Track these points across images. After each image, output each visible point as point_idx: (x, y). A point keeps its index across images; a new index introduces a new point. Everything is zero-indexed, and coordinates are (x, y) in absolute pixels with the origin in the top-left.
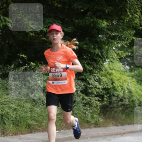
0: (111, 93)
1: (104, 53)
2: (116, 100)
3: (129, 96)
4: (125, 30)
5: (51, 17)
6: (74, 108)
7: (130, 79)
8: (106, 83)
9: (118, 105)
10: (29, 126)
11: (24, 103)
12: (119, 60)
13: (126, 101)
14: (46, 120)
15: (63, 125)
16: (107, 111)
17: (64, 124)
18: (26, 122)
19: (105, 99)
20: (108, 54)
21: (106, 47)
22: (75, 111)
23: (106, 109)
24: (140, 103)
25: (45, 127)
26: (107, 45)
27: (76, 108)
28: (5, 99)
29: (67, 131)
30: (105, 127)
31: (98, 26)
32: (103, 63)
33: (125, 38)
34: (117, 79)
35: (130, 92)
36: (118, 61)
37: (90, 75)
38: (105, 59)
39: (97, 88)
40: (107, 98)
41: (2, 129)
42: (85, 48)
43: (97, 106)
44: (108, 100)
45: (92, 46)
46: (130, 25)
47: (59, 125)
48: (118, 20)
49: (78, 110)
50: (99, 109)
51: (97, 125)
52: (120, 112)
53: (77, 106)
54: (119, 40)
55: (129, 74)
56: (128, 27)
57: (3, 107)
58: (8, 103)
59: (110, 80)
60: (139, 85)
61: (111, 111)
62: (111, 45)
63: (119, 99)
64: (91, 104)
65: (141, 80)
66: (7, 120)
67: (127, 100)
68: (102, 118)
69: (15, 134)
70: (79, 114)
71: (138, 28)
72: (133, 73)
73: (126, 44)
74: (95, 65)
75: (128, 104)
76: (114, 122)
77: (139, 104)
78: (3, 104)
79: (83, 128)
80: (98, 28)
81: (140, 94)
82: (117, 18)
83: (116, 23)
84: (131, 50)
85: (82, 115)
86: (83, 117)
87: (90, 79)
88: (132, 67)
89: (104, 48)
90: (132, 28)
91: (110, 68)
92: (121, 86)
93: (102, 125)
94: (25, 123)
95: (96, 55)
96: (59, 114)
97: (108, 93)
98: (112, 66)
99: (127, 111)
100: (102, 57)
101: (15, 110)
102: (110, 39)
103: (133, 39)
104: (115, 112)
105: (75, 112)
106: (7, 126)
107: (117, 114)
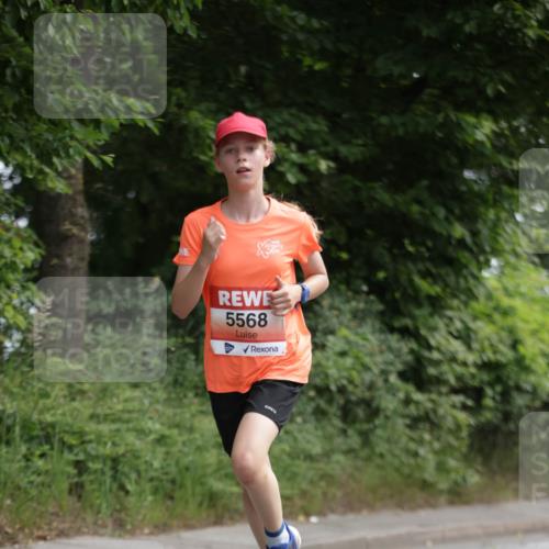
0: (509, 379)
1: (482, 236)
2: (528, 407)
5: (289, 106)
6: (373, 433)
8: (492, 345)
10: (212, 498)
11: (193, 416)
12: (536, 260)
15: (333, 497)
16: (494, 446)
17: (339, 493)
18: (202, 484)
19: (488, 402)
20: (499, 238)
21: (491, 214)
22: (378, 445)
23: (491, 439)
26: (492, 207)
27: (380, 436)
28: (126, 401)
29: (351, 517)
30: (489, 502)
31: (459, 136)
32: (480, 269)
34: (530, 330)
36: (535, 264)
37: (431, 315)
38: (488, 256)
39: (458, 364)
40: (494, 399)
41: (117, 511)
42: (417, 217)
43: (458, 427)
44: (500, 407)
45: (441, 213)
47: (320, 496)
48: (533, 117)
49: (388, 441)
50: (464, 439)
51: (458, 496)
53: (384, 427)
57: (118, 430)
58: (135, 415)
59: (504, 334)
61: (510, 444)
62: (507, 206)
63: (538, 404)
64: (436, 421)
66: (133, 476)
68: (478, 471)
69: (161, 528)
70: (394, 456)
74: (452, 279)
78: (119, 420)
79: (406, 507)
80: (460, 144)
82: (530, 110)
83: (525, 126)
85: (404, 459)
86: (409, 466)
87: (434, 329)
89: (484, 217)
91: (506, 290)
92: (545, 355)
93: (476, 496)
94: (198, 489)
95: (453, 242)
96: (319, 457)
97: (499, 380)
100: (475, 249)
101: (161, 440)
102: (504, 183)
105: (378, 450)
106: (131, 500)
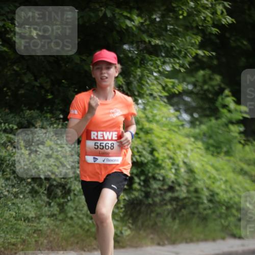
0: (149, 172)
1: (133, 85)
2: (160, 189)
3: (188, 180)
4: (179, 34)
6: (67, 205)
7: (191, 143)
8: (138, 152)
9: (164, 200)
12: (166, 100)
13: (181, 190)
14: (4, 232)
15: (42, 244)
16: (140, 212)
17: (45, 241)
19: (136, 186)
20: (143, 87)
21: (139, 72)
22: (70, 212)
23: (138, 208)
24: (212, 195)
25: (3, 247)
26: (139, 68)
27: (71, 206)
30: (136, 247)
33: (180, 52)
34: (162, 143)
35: (191, 171)
36: (165, 102)
38: (137, 98)
40: (139, 184)
44: (143, 189)
46: (191, 23)
47: (34, 243)
48: (164, 12)
49: (76, 209)
50: (121, 208)
52: (168, 214)
53: (73, 201)
54: (167, 56)
55: (188, 133)
56: (187, 28)
59: (146, 145)
60: (210, 157)
61: (149, 211)
63: (166, 187)
65: (215, 144)
67: (184, 189)
68: (130, 228)
70: (79, 218)
71: (209, 30)
72: (197, 131)
73: (182, 66)
75: (185, 198)
76: (156, 237)
77: (210, 198)
79: (86, 250)
80: (118, 29)
81: (212, 176)
82: (163, 8)
83: (159, 17)
84: (193, 80)
85: (85, 220)
86: (88, 224)
88: (196, 115)
89: (134, 73)
90: (195, 31)
91: (147, 117)
92: (171, 158)
93: (128, 243)
96: (33, 219)
97: (143, 172)
98: (152, 112)
99: (184, 212)
102: (146, 53)
103: (197, 54)
104: (158, 214)
105: (69, 215)
107: (162, 219)
